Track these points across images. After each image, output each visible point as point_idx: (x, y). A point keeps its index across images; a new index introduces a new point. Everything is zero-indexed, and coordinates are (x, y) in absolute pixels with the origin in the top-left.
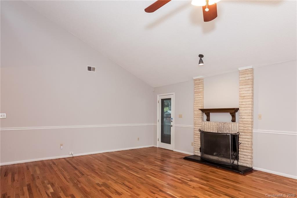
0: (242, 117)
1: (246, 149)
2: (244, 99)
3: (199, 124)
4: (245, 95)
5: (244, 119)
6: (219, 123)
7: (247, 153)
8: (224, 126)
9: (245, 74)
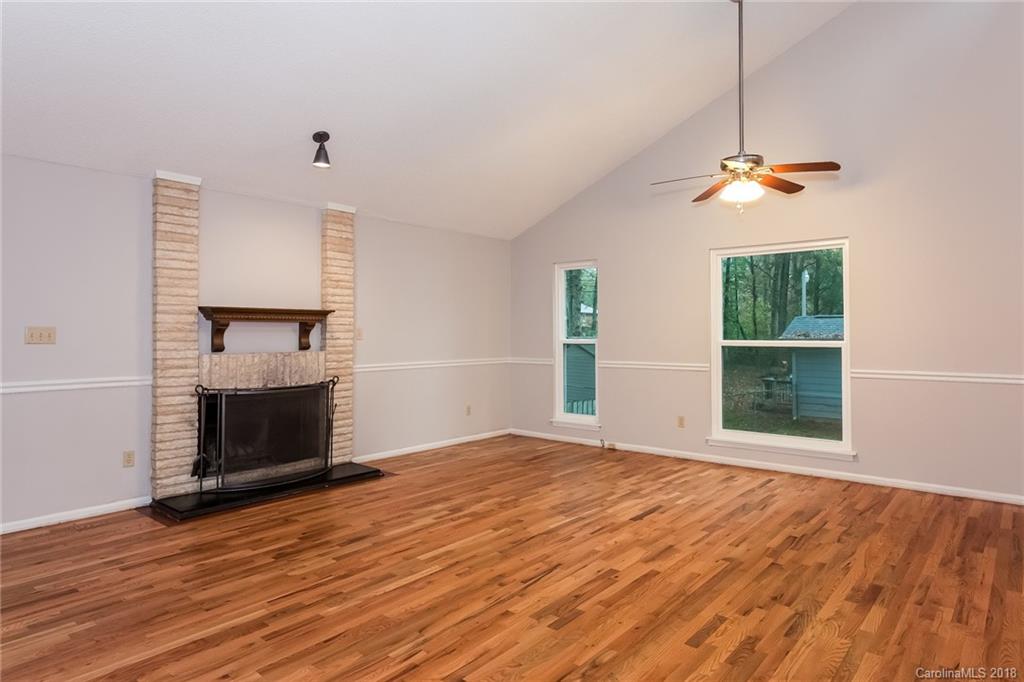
0: (334, 334)
1: (344, 419)
2: (337, 287)
3: (186, 367)
4: (341, 277)
5: (338, 341)
6: (270, 354)
7: (344, 429)
8: (284, 366)
9: (341, 223)
